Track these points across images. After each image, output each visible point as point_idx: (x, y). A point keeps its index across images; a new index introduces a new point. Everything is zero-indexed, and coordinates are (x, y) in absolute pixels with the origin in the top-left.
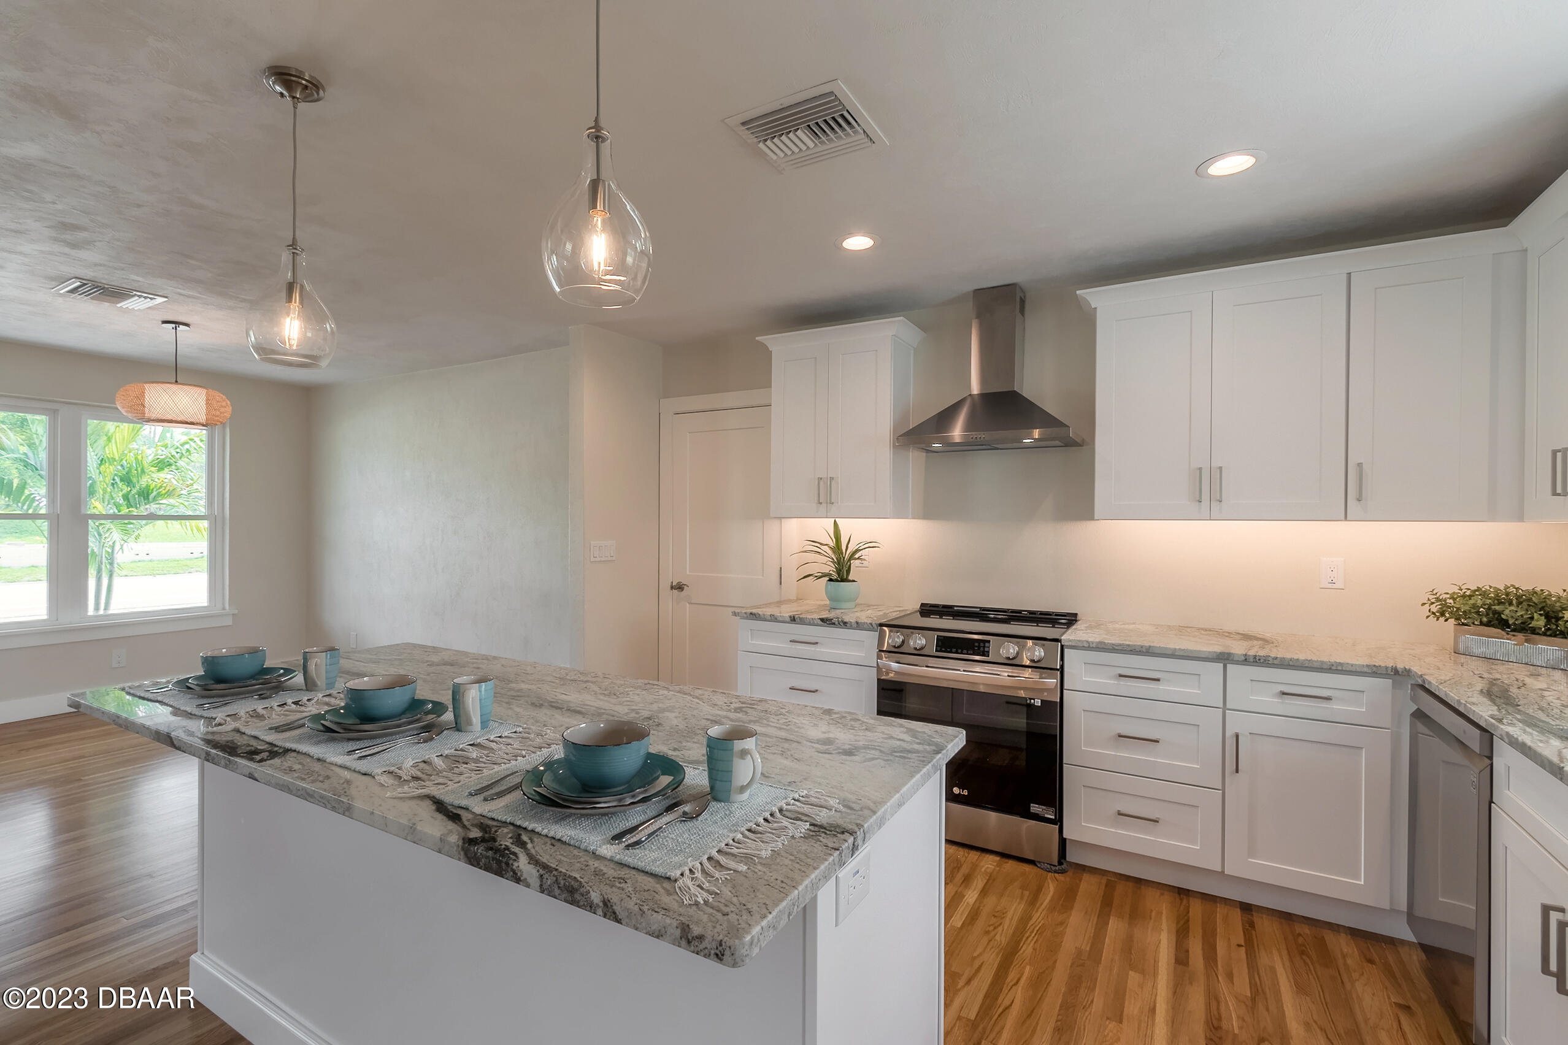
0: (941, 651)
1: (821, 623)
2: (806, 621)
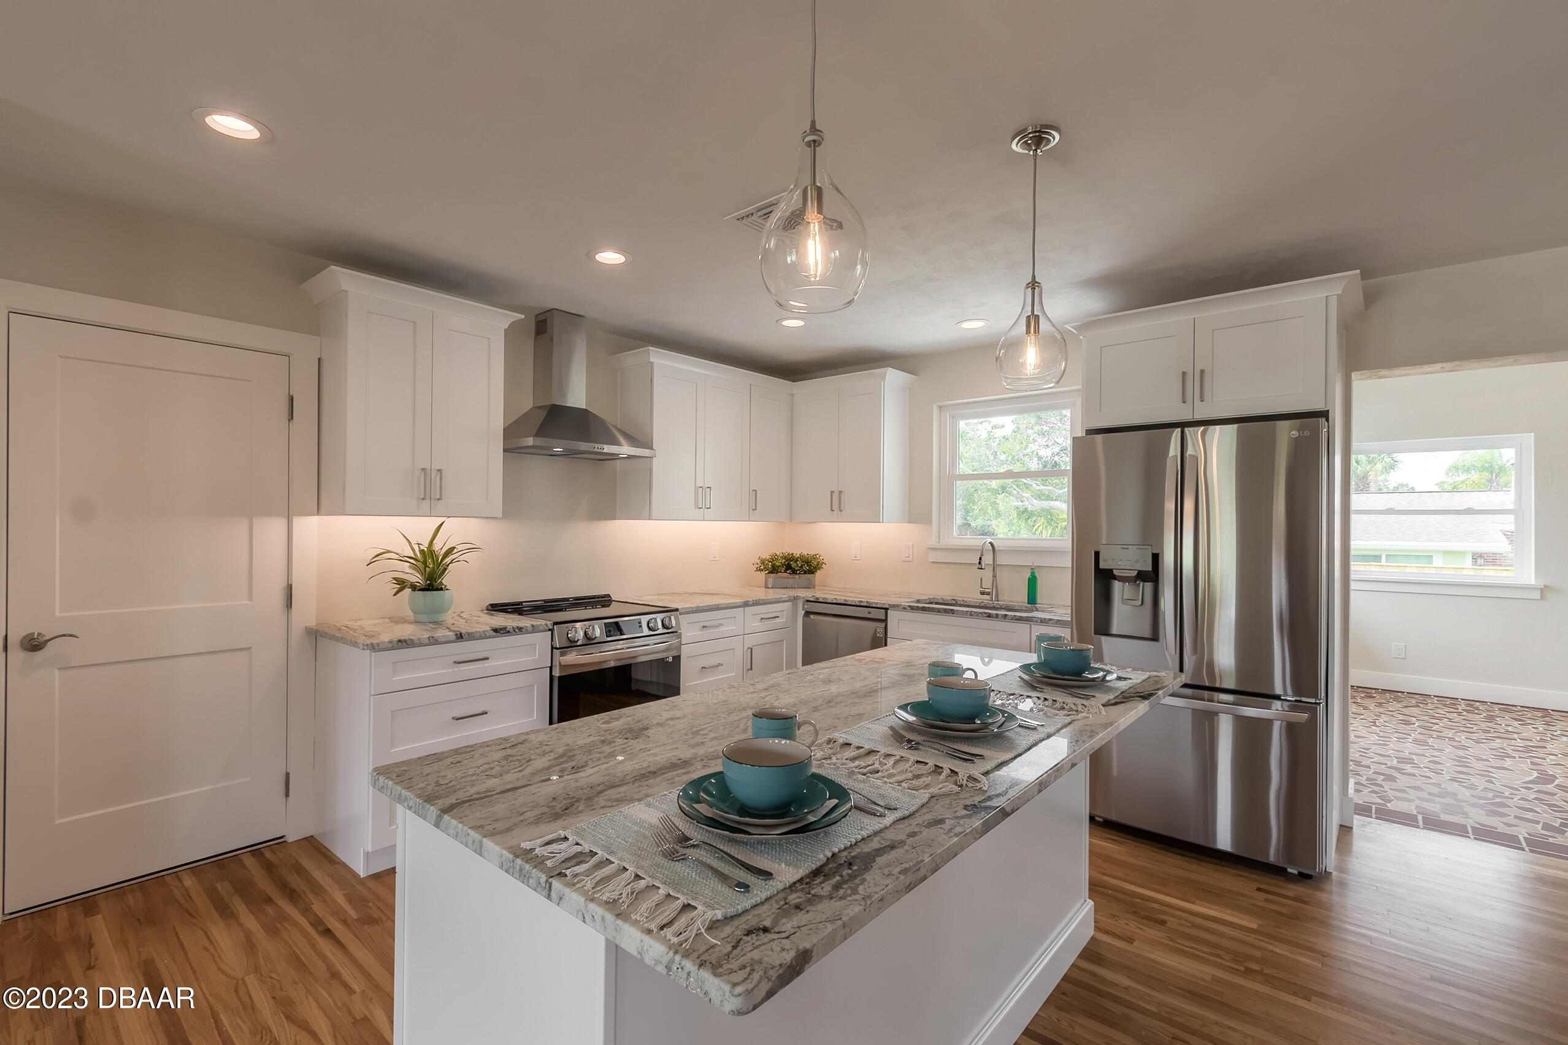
0: (610, 636)
1: (494, 634)
2: (476, 636)
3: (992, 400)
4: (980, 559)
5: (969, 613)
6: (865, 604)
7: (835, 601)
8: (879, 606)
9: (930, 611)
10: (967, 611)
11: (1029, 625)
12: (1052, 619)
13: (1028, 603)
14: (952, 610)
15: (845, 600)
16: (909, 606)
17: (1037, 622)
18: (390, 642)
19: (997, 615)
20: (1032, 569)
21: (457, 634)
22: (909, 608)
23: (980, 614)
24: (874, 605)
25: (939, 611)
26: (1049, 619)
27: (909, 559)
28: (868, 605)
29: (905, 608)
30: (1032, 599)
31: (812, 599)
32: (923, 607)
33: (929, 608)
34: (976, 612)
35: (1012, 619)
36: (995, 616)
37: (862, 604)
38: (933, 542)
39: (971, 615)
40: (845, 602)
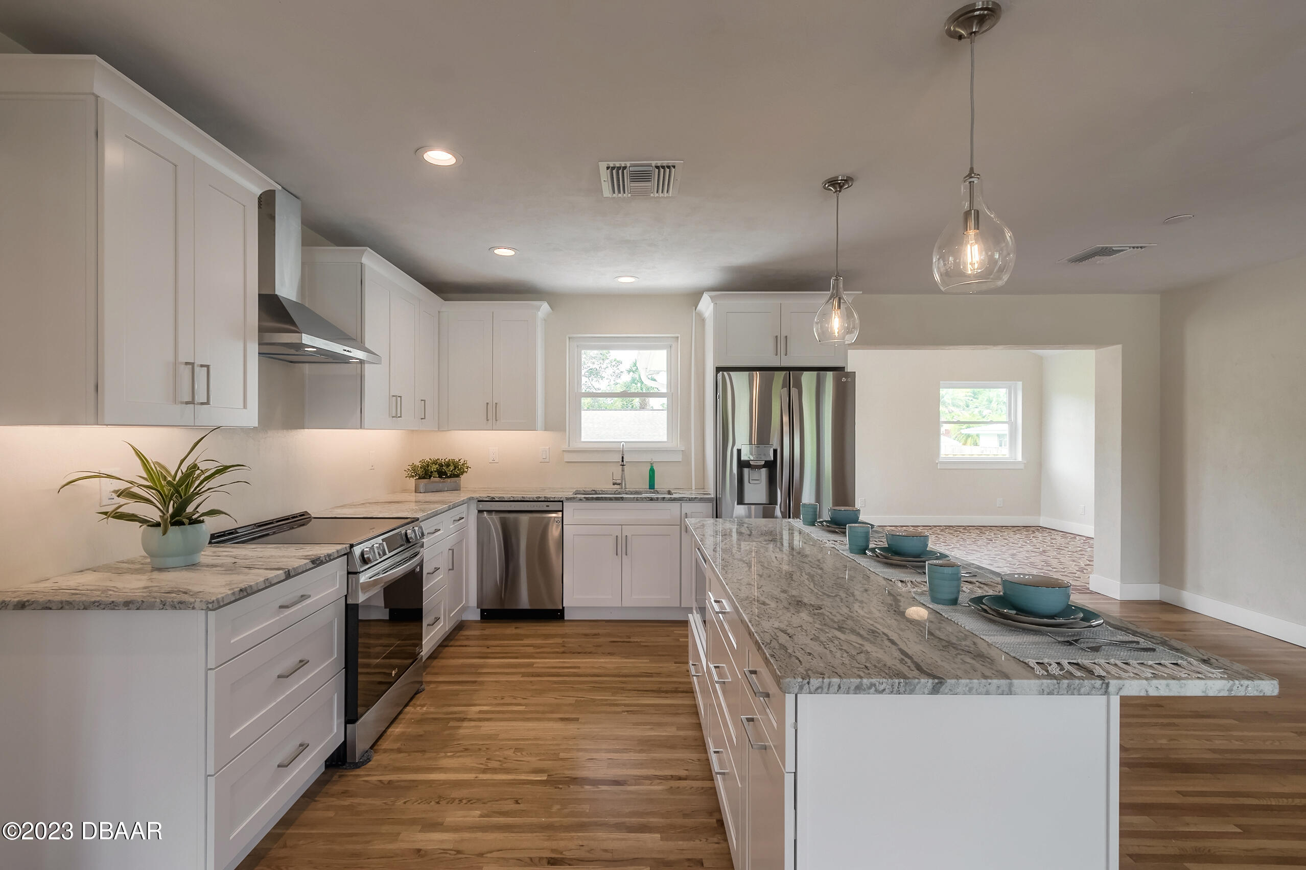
3: (614, 337)
4: (623, 458)
5: (635, 499)
6: (543, 499)
7: (512, 499)
8: (556, 500)
9: (603, 500)
10: (634, 498)
11: (679, 504)
12: (697, 498)
13: (650, 489)
14: (621, 498)
15: (523, 497)
16: (584, 498)
17: (686, 500)
18: (233, 594)
19: (657, 498)
20: (652, 464)
21: (286, 572)
22: (584, 499)
23: (644, 499)
24: (552, 500)
25: (611, 499)
26: (695, 498)
27: (546, 460)
28: (546, 500)
29: (581, 500)
30: (652, 486)
31: (487, 499)
32: (597, 497)
33: (602, 497)
34: (641, 498)
35: (669, 500)
36: (656, 499)
37: (540, 500)
38: (565, 447)
39: (637, 500)
40: (522, 499)
